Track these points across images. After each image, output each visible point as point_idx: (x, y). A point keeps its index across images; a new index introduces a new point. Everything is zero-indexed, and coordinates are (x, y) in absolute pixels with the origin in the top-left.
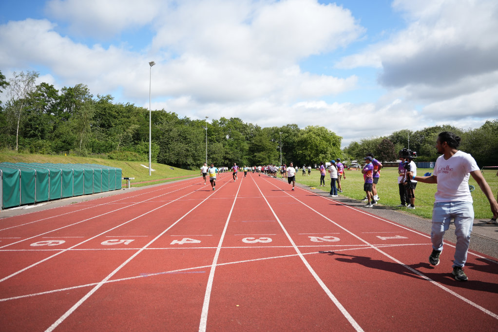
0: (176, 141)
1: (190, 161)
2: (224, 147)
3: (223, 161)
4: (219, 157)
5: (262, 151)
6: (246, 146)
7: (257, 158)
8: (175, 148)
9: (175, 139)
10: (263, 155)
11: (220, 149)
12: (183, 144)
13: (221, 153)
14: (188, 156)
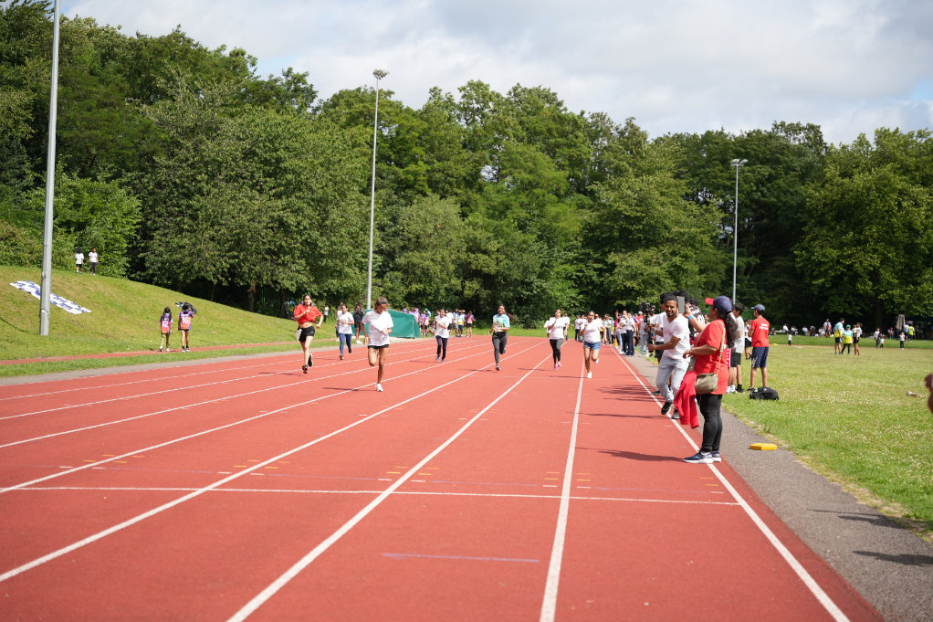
0: (228, 180)
1: (292, 275)
2: (464, 215)
3: (456, 282)
4: (437, 262)
5: (647, 247)
6: (571, 218)
7: (621, 277)
8: (222, 214)
9: (224, 173)
10: (647, 262)
11: (443, 229)
12: (265, 197)
13: (447, 244)
14: (285, 253)
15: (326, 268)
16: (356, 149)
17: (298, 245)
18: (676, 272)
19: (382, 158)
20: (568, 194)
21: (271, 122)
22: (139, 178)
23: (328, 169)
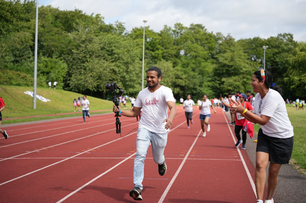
0: (96, 57)
2: (174, 67)
5: (235, 76)
6: (210, 67)
7: (226, 86)
8: (94, 68)
9: (95, 55)
10: (235, 81)
11: (167, 71)
12: (108, 63)
13: (169, 76)
14: (115, 80)
15: (128, 85)
16: (138, 46)
17: (119, 78)
18: (244, 84)
19: (147, 48)
20: (208, 59)
21: (109, 38)
22: (68, 57)
23: (128, 53)
